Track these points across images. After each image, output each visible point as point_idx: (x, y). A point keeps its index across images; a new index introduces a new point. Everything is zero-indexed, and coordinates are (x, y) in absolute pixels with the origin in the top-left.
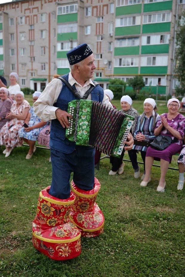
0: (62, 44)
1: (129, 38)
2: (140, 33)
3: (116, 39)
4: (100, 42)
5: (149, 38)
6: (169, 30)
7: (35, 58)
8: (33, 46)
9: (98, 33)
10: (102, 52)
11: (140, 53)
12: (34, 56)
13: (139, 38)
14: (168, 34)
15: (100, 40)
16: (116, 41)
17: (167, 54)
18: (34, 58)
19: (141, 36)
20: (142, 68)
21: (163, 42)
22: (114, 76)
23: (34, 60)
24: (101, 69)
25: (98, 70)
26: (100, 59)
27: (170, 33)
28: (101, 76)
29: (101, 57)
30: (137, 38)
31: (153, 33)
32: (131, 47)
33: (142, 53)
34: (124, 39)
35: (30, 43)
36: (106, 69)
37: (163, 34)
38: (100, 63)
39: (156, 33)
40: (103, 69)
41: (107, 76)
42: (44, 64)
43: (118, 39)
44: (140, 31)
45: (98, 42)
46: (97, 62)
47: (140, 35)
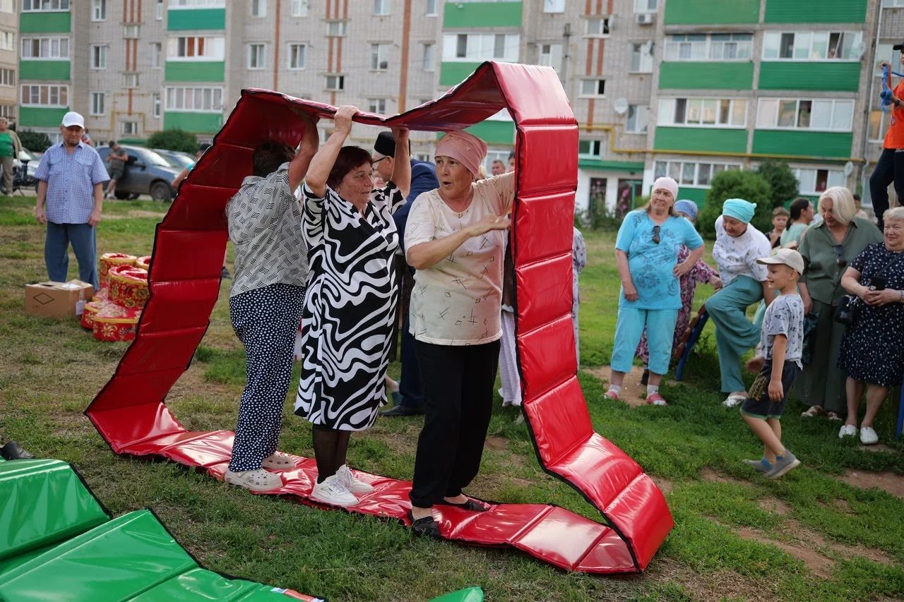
0: (463, 39)
1: (716, 35)
2: (757, 22)
3: (667, 34)
4: (602, 41)
5: (788, 40)
6: (862, 20)
7: (346, 80)
8: (340, 39)
9: (593, 12)
10: (605, 73)
11: (755, 85)
12: (343, 72)
13: (753, 38)
14: (857, 30)
15: (602, 35)
16: (667, 41)
17: (852, 94)
18: (342, 79)
19: (762, 30)
20: (760, 133)
21: (839, 56)
22: (654, 153)
23: (341, 86)
24: (598, 129)
25: (589, 130)
26: (596, 95)
27: (864, 29)
28: (597, 152)
29: (601, 91)
30: (746, 34)
31: (805, 25)
32: (722, 64)
33: (760, 87)
34: (699, 35)
35: (327, 29)
36: (617, 128)
37: (838, 28)
38: (596, 111)
39: (814, 25)
40: (607, 130)
41: (620, 153)
42: (382, 101)
43: (676, 35)
44: (758, 15)
45: (591, 40)
46: (587, 104)
47: (757, 27)
